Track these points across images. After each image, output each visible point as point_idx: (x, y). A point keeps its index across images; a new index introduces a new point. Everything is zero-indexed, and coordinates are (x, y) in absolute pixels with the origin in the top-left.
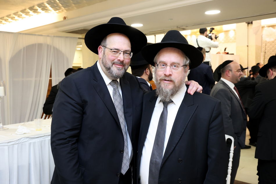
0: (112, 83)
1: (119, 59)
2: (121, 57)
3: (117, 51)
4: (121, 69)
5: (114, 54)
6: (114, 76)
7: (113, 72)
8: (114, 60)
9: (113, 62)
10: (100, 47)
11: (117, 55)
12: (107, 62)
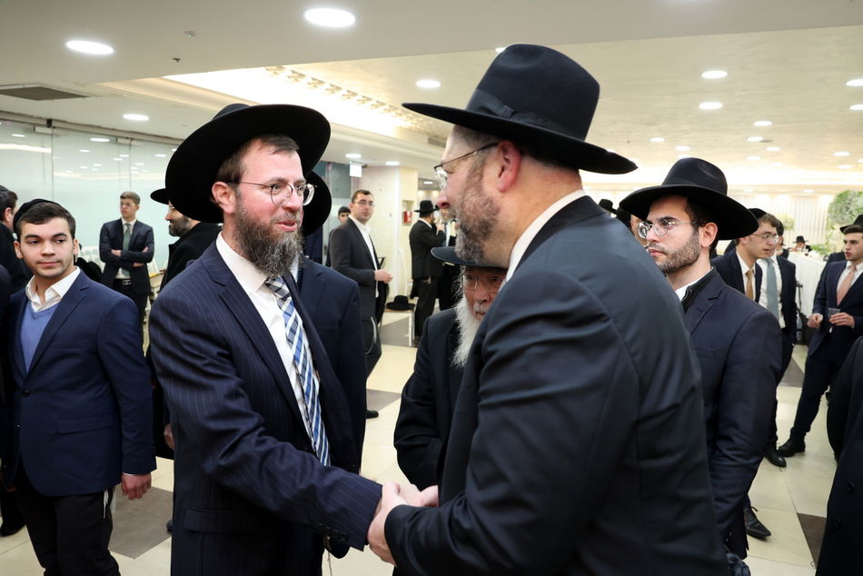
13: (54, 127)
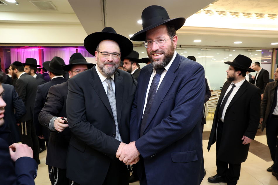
0: (107, 80)
1: (108, 60)
2: (110, 58)
3: (106, 54)
4: (111, 68)
5: (104, 56)
6: (106, 74)
7: (105, 71)
8: (105, 61)
9: (104, 63)
10: (96, 52)
11: (106, 57)
12: (100, 63)
13: (182, 47)
